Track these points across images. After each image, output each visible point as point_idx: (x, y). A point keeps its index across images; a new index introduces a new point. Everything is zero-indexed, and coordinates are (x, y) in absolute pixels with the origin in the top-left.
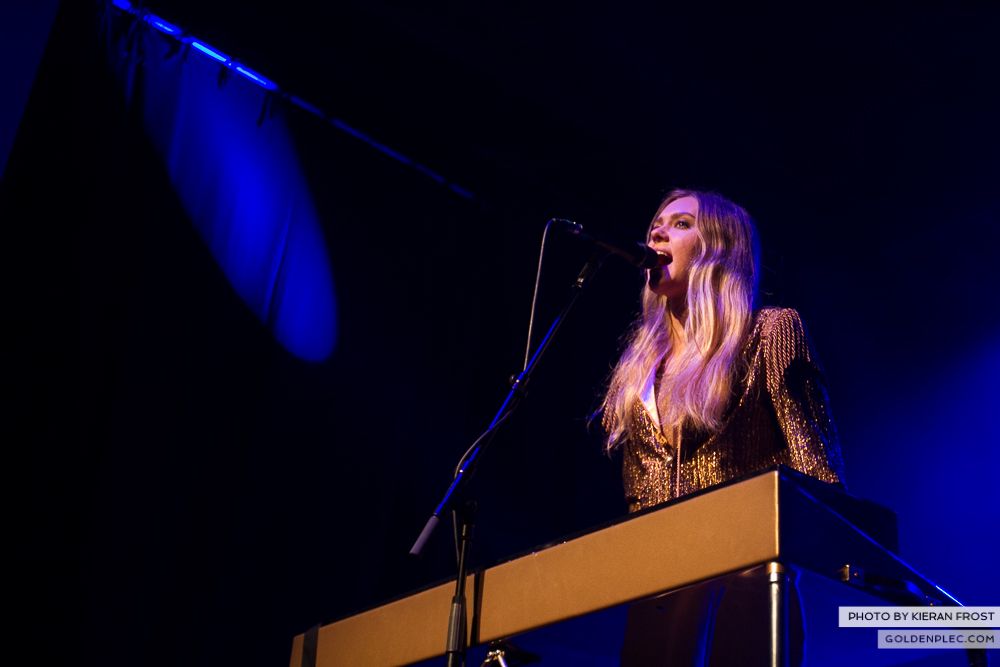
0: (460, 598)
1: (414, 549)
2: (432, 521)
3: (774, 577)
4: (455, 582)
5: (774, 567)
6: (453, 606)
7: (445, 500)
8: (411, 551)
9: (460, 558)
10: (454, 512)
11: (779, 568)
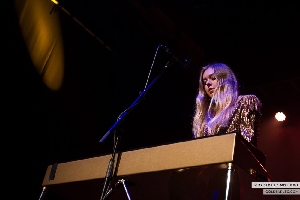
0: (113, 160)
1: (101, 141)
2: (108, 132)
3: (230, 168)
4: (112, 155)
5: (230, 165)
6: (110, 162)
7: (113, 127)
8: (100, 141)
9: (115, 148)
10: (115, 131)
11: (232, 165)
